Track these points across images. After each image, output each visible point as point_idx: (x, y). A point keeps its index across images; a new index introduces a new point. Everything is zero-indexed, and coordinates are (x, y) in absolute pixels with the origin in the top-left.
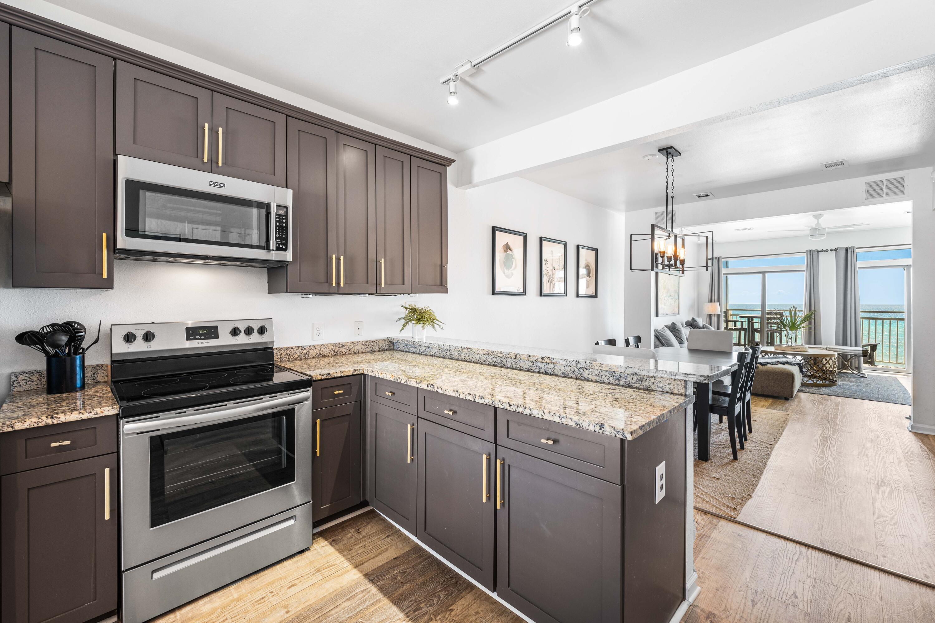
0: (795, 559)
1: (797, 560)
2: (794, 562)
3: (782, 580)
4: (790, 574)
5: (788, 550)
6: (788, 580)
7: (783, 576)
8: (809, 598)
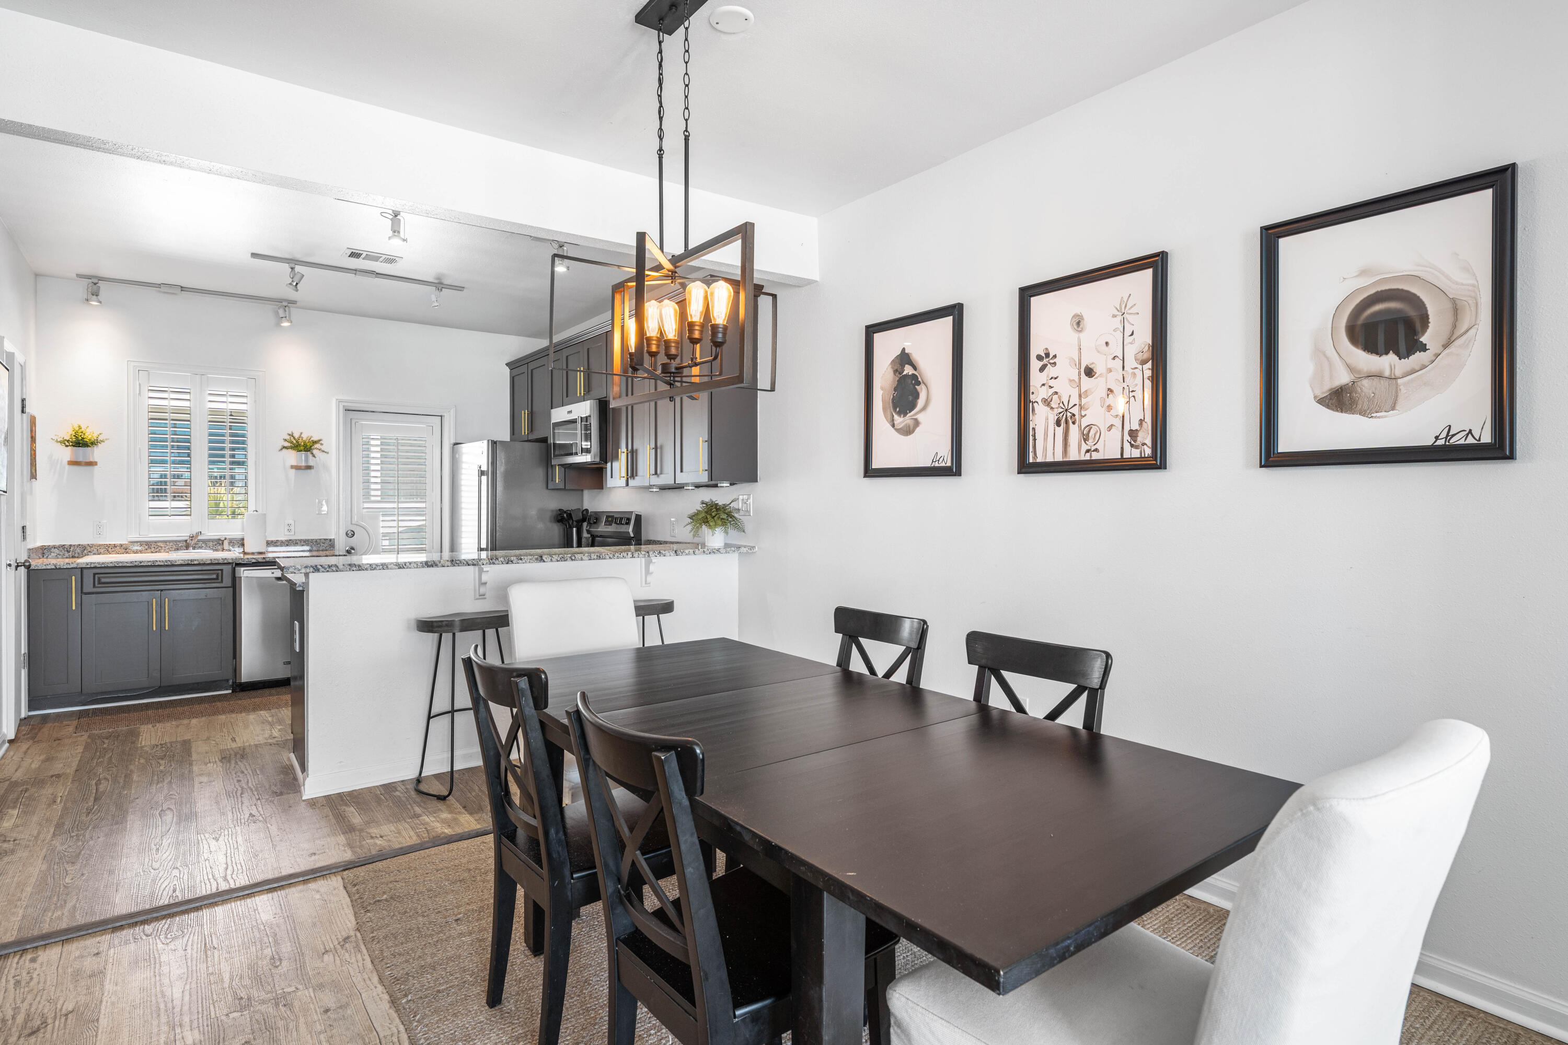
0: (230, 868)
1: (227, 869)
2: (230, 864)
3: (235, 842)
4: (229, 852)
5: (242, 873)
6: (228, 845)
7: (236, 847)
8: (201, 844)
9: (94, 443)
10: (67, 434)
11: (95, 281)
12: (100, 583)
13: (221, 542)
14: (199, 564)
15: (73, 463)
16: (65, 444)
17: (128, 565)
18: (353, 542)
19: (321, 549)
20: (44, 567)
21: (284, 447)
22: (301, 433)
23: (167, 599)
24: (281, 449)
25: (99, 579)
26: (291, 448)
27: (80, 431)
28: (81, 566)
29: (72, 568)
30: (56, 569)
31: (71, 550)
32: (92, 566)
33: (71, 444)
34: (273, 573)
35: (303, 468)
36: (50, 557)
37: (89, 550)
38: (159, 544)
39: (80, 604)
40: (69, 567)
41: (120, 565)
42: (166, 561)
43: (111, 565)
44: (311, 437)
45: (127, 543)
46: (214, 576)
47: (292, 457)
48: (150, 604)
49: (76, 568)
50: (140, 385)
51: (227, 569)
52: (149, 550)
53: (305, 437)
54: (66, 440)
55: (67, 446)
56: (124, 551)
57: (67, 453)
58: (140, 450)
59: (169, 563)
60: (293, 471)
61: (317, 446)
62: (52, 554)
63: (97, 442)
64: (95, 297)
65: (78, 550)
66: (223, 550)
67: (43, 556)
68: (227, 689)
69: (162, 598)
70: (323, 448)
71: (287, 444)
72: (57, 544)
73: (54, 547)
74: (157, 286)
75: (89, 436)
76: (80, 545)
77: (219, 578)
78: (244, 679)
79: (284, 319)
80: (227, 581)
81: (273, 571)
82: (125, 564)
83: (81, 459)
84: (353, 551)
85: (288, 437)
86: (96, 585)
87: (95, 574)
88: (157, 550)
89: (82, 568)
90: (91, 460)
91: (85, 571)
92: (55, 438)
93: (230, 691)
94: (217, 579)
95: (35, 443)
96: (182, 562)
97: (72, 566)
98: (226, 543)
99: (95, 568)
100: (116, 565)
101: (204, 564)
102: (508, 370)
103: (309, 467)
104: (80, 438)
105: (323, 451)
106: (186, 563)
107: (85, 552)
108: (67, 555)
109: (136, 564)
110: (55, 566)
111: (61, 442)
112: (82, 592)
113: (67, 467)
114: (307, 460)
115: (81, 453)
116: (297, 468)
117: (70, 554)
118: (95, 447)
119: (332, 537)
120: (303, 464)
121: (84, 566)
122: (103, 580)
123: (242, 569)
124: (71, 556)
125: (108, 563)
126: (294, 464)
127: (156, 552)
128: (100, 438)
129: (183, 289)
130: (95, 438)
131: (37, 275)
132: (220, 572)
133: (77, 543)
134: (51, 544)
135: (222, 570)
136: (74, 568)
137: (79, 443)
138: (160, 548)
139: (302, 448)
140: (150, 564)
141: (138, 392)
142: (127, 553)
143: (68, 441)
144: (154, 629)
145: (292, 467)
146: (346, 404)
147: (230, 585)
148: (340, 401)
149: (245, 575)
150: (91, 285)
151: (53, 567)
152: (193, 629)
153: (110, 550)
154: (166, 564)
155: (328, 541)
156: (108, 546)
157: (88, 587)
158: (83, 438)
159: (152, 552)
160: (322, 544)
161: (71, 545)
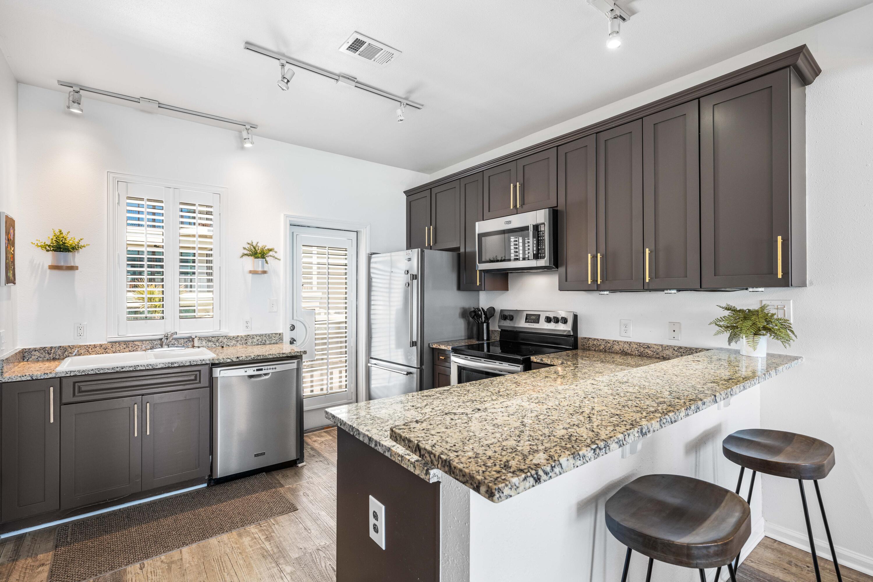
9: (74, 248)
10: (48, 239)
11: (77, 89)
12: (80, 391)
13: (191, 339)
14: (179, 367)
15: (53, 267)
16: (46, 248)
17: (109, 371)
18: (294, 334)
19: (272, 342)
20: (19, 379)
21: (246, 255)
22: (258, 243)
23: (148, 404)
24: (242, 256)
25: (79, 387)
26: (251, 255)
27: (61, 236)
28: (60, 375)
29: (50, 378)
30: (33, 380)
31: (52, 352)
32: (72, 375)
33: (52, 249)
34: (246, 372)
35: (260, 273)
36: (30, 359)
37: (70, 351)
38: (136, 343)
39: (59, 415)
40: (46, 377)
41: (102, 372)
42: (148, 365)
43: (92, 372)
44: (266, 246)
45: (106, 343)
46: (193, 377)
47: (250, 263)
48: (131, 409)
49: (55, 378)
50: (119, 195)
51: (205, 370)
52: (127, 349)
53: (260, 245)
54: (47, 245)
55: (48, 251)
56: (103, 350)
57: (48, 258)
58: (119, 255)
59: (151, 367)
60: (251, 275)
61: (271, 253)
62: (33, 357)
63: (78, 247)
64: (76, 104)
65: (59, 352)
66: (193, 347)
67: (24, 359)
68: (202, 483)
69: (144, 403)
70: (276, 255)
71: (246, 252)
72: (38, 346)
73: (35, 350)
74: (136, 100)
75: (70, 241)
76: (60, 347)
77: (197, 378)
78: (220, 472)
79: (247, 140)
80: (205, 381)
81: (246, 369)
82: (107, 371)
83: (62, 264)
84: (295, 342)
85: (247, 246)
86: (76, 394)
87: (75, 383)
88: (135, 349)
89: (60, 378)
90: (72, 264)
91: (64, 380)
92: (36, 242)
93: (205, 485)
94: (196, 379)
95: (13, 246)
96: (163, 366)
97: (50, 376)
98: (196, 340)
99: (75, 376)
100: (97, 372)
101: (184, 366)
102: (405, 197)
103: (265, 272)
104: (61, 243)
105: (276, 258)
106: (167, 365)
107: (66, 353)
108: (47, 356)
109: (118, 370)
110: (32, 377)
111: (41, 246)
112: (61, 403)
113: (48, 271)
114: (263, 266)
115: (63, 258)
116: (254, 272)
117: (51, 356)
118: (76, 253)
119: (281, 332)
120: (260, 269)
121: (63, 375)
122: (83, 389)
123: (219, 369)
124: (52, 358)
125: (88, 371)
126: (252, 269)
127: (133, 351)
128: (81, 244)
129: (161, 106)
130: (76, 244)
131: (18, 82)
132: (198, 372)
133: (58, 345)
134: (32, 347)
135: (200, 371)
136: (53, 378)
137: (61, 248)
138: (137, 347)
139: (260, 255)
140: (131, 369)
141: (117, 202)
142: (106, 352)
143: (49, 246)
144: (136, 435)
145: (251, 272)
146: (292, 219)
147: (207, 385)
148: (287, 216)
149: (221, 375)
150: (72, 93)
151: (29, 378)
152: (173, 430)
153: (90, 350)
154: (147, 368)
155: (278, 335)
156: (88, 346)
157: (68, 397)
158: (64, 243)
159: (130, 351)
160: (273, 338)
161: (52, 348)
